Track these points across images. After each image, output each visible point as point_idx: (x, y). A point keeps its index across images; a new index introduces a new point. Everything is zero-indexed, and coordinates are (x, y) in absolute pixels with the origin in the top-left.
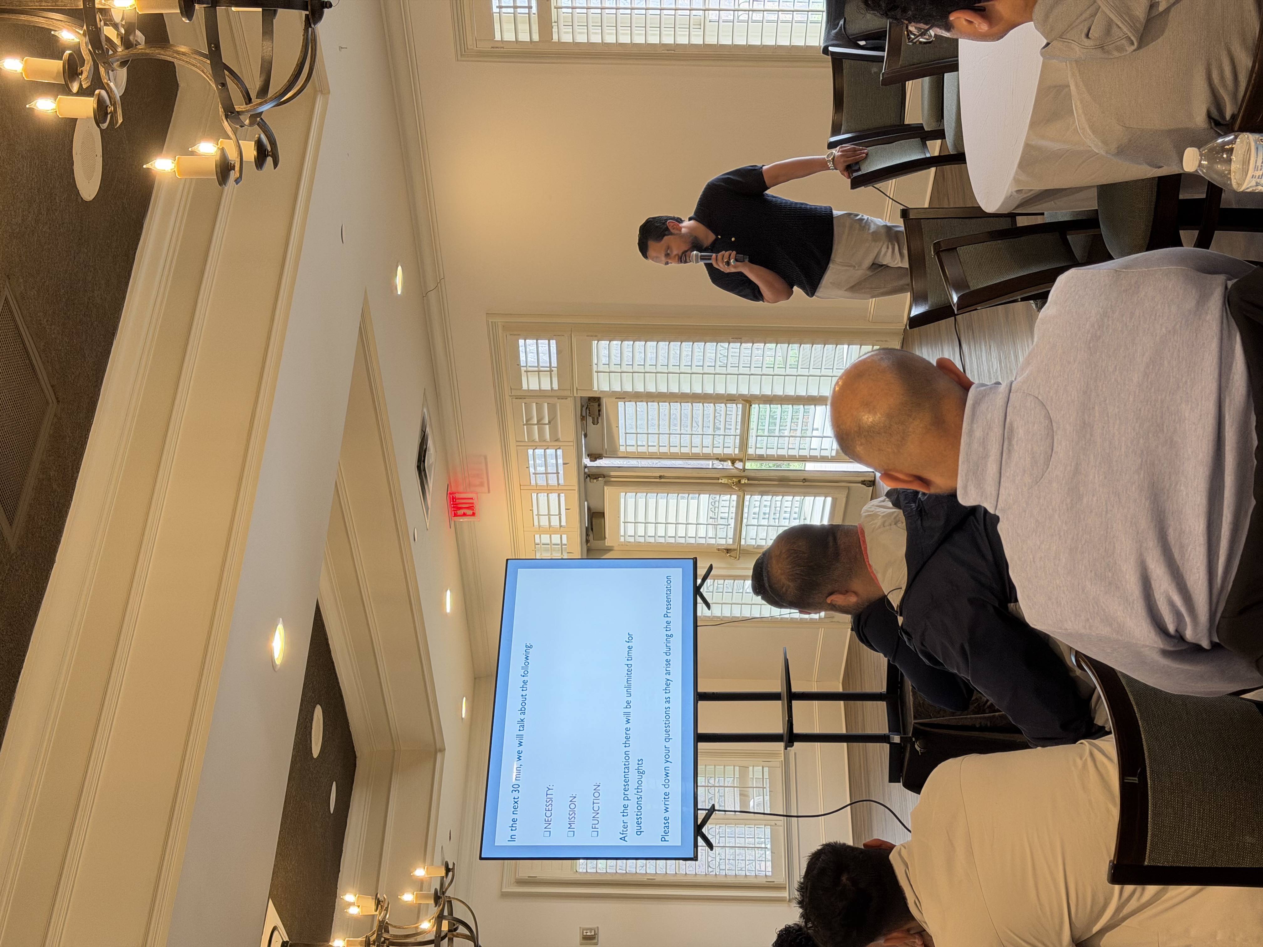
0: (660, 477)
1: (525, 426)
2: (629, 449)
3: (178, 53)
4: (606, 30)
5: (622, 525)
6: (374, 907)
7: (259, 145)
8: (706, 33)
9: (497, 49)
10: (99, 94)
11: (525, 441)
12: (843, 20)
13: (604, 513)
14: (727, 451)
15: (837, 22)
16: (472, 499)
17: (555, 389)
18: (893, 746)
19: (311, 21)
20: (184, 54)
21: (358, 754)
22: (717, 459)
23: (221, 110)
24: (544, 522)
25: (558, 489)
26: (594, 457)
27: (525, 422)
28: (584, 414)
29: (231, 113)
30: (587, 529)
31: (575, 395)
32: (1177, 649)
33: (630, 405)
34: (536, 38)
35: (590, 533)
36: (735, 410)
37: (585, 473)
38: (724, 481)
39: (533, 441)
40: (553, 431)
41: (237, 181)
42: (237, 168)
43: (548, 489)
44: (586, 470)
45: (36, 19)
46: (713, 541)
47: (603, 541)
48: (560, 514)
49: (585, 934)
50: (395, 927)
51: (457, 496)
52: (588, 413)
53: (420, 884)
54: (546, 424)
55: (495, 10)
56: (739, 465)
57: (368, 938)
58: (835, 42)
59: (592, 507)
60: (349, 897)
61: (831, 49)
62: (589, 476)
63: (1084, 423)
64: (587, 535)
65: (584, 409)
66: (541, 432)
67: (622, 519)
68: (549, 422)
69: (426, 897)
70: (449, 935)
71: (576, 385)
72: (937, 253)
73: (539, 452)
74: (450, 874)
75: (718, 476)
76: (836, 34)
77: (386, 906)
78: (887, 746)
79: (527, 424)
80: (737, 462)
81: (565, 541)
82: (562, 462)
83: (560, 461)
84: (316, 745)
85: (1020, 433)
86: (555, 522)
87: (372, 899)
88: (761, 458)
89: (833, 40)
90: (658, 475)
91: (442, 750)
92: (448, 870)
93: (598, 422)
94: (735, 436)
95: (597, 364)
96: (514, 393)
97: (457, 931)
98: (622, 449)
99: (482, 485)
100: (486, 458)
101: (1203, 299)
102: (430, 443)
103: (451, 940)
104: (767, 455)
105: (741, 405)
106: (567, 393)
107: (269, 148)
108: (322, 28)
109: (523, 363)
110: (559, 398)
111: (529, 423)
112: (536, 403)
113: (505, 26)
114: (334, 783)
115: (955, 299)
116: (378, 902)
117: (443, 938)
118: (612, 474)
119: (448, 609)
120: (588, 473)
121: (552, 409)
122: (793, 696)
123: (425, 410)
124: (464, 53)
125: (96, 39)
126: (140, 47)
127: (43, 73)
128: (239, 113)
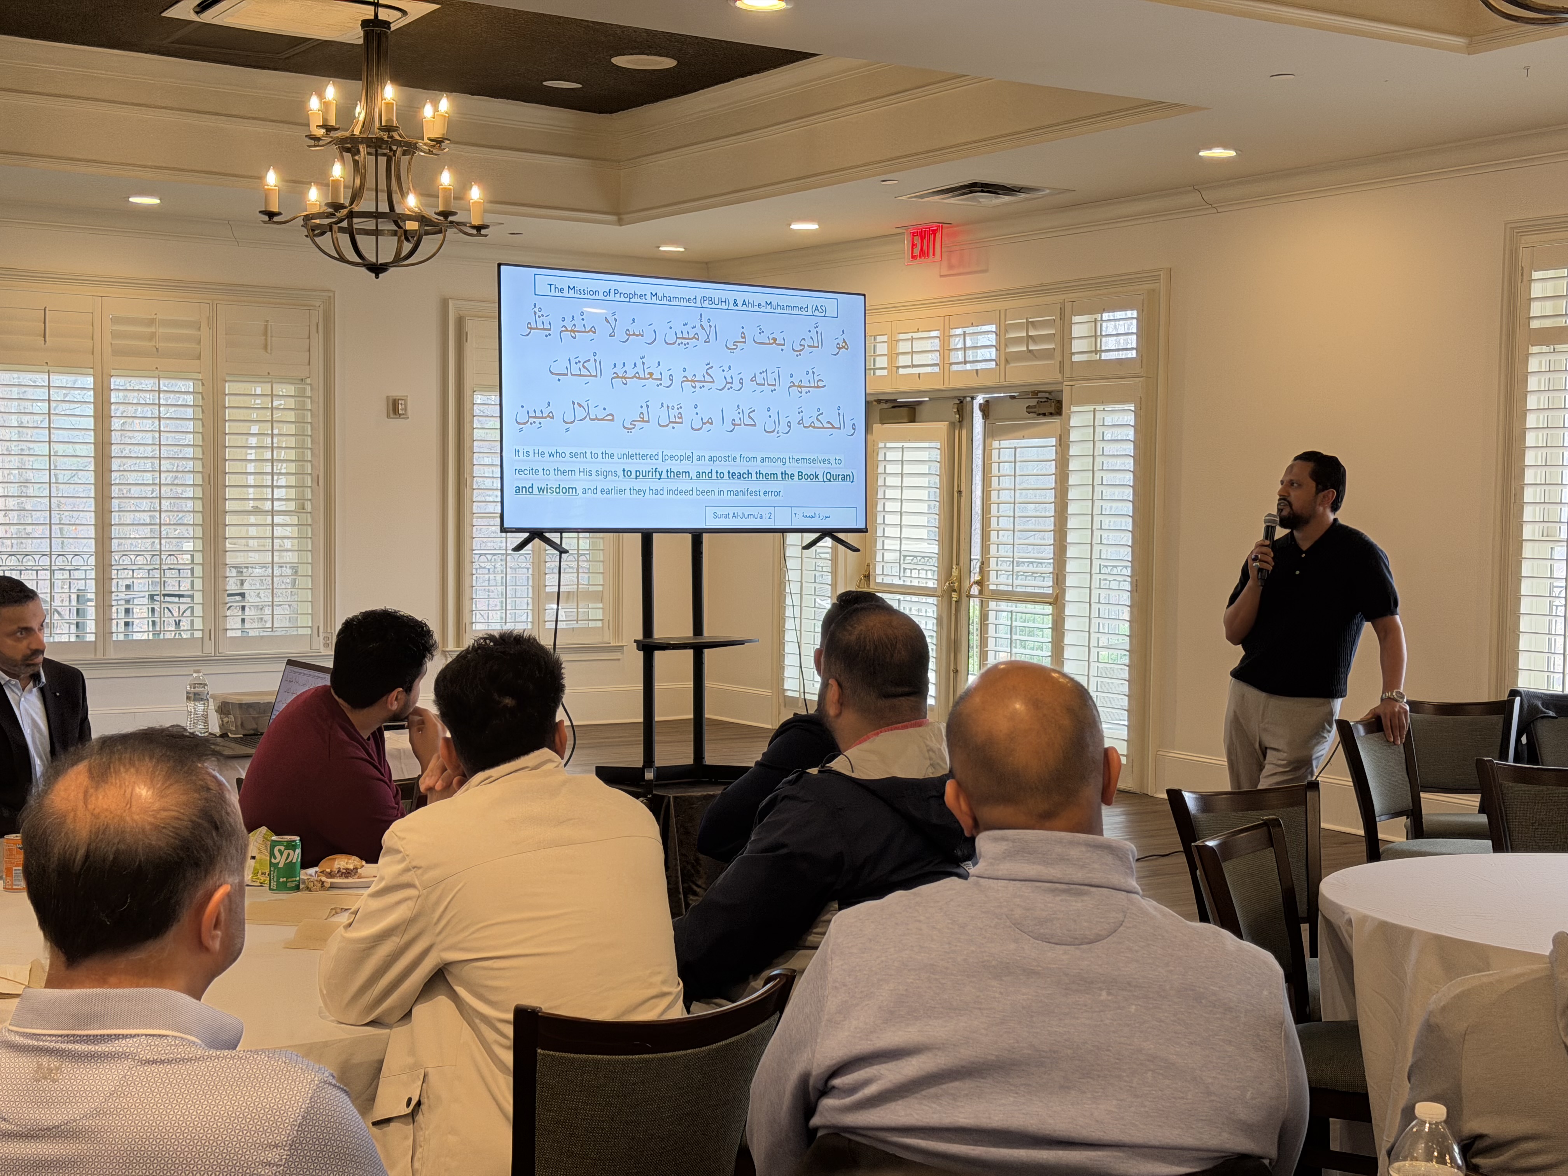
0: (960, 492)
1: (1025, 320)
2: (995, 453)
4: (1542, 416)
5: (900, 445)
6: (433, 135)
8: (1537, 544)
9: (1520, 274)
11: (1006, 321)
12: (1555, 715)
13: (914, 422)
14: (992, 575)
15: (1551, 707)
16: (934, 255)
17: (1073, 357)
18: (641, 772)
21: (614, 115)
22: (982, 563)
24: (904, 347)
25: (945, 363)
26: (985, 409)
27: (1030, 320)
28: (1040, 395)
30: (895, 400)
31: (1065, 383)
32: (810, 1088)
33: (1051, 454)
34: (1535, 324)
35: (890, 405)
36: (1046, 585)
37: (965, 397)
38: (955, 572)
39: (1006, 331)
40: (1019, 357)
43: (945, 350)
44: (969, 399)
46: (879, 558)
47: (879, 422)
48: (914, 366)
49: (400, 402)
50: (410, 164)
51: (938, 235)
52: (1040, 400)
53: (460, 195)
54: (1028, 347)
56: (975, 590)
57: (395, 129)
58: (1526, 705)
59: (922, 407)
60: (445, 104)
61: (1518, 699)
62: (961, 402)
63: (1092, 983)
64: (887, 401)
65: (1047, 395)
66: (1017, 341)
67: (906, 445)
68: (1030, 351)
69: (447, 201)
70: (400, 232)
71: (1078, 384)
72: (1266, 824)
73: (992, 339)
74: (474, 232)
75: (961, 564)
76: (1537, 707)
77: (435, 151)
78: (640, 765)
79: (1028, 322)
80: (979, 588)
81: (878, 373)
82: (979, 368)
83: (980, 366)
84: (628, 62)
85: (1077, 904)
86: (903, 360)
87: (443, 134)
88: (984, 617)
89: (1529, 701)
90: (963, 489)
91: (620, 222)
92: (479, 228)
93: (1029, 413)
94: (1012, 585)
95: (1104, 410)
96: (1068, 306)
97: (405, 241)
98: (996, 444)
99: (951, 267)
100: (986, 271)
101: (1248, 1129)
102: (1006, 198)
103: (395, 233)
104: (988, 624)
105: (1051, 592)
106: (1067, 374)
109: (1106, 316)
110: (1061, 363)
111: (1030, 326)
112: (1054, 334)
113: (1550, 284)
114: (580, 86)
115: (1211, 843)
116: (438, 142)
117: (396, 223)
118: (964, 432)
119: (795, 226)
120: (964, 402)
121: (1047, 355)
122: (698, 650)
123: (1048, 191)
124: (1516, 232)
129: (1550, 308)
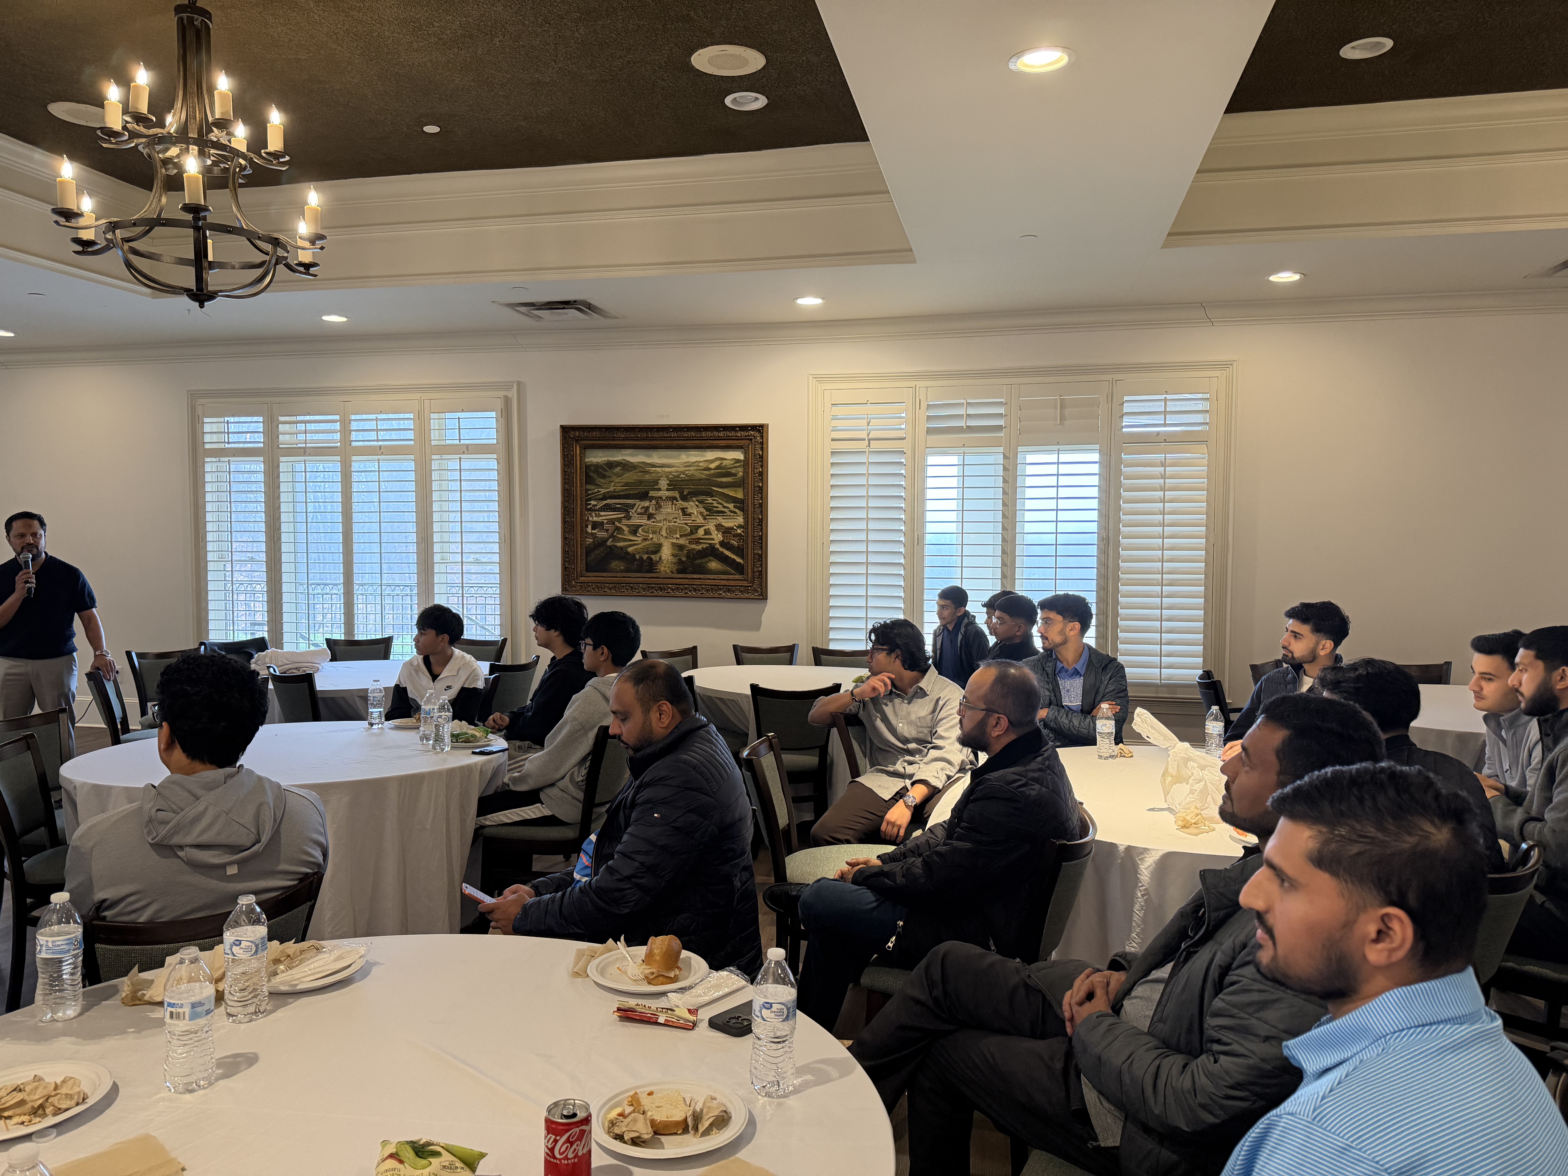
3: (161, 196)
4: (215, 495)
7: (91, 243)
8: (216, 563)
9: (197, 419)
10: (125, 135)
19: (189, 293)
20: (160, 200)
23: (115, 219)
29: (113, 226)
34: (207, 446)
42: (67, 224)
45: (180, 102)
55: (226, 419)
72: (25, 738)
107: (89, 250)
108: (185, 300)
113: (215, 426)
124: (194, 396)
125: (167, 140)
126: (163, 170)
127: (137, 98)
128: (114, 232)
129: (215, 438)
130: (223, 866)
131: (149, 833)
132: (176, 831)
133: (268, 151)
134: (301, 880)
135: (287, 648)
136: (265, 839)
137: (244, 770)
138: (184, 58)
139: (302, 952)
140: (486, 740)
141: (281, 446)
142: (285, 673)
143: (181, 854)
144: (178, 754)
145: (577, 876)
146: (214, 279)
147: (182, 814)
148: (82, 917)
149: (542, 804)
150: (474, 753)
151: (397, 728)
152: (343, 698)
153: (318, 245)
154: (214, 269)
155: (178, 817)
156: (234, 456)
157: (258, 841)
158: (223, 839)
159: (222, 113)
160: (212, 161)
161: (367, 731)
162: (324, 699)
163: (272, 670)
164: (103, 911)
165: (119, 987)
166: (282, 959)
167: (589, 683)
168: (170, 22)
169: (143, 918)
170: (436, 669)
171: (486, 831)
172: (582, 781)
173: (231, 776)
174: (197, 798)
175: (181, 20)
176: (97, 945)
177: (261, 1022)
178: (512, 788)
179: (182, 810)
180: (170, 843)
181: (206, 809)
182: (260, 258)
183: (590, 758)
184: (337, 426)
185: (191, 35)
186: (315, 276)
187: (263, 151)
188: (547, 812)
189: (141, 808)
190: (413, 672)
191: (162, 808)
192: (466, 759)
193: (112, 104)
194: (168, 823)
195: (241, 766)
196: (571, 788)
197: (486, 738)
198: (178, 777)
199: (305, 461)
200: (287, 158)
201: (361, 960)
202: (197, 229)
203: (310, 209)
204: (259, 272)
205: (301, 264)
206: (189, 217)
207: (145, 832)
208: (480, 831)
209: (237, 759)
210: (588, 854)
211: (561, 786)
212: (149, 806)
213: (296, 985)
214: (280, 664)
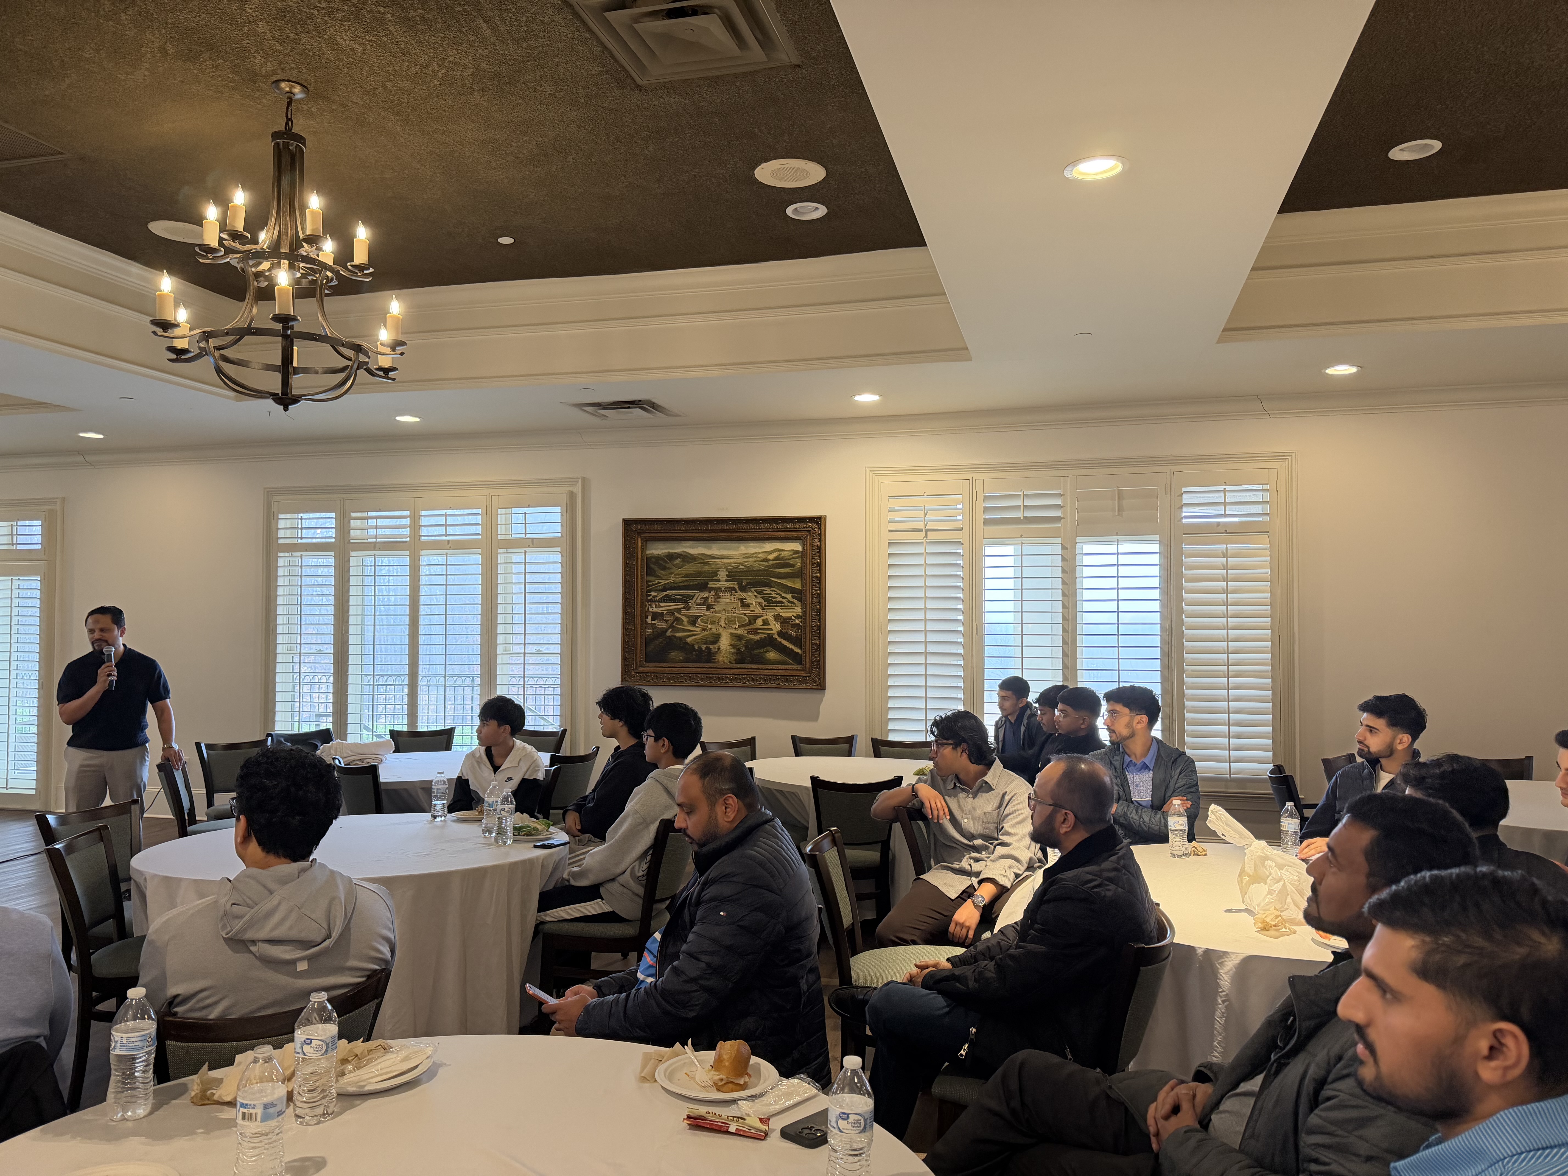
3: (252, 307)
4: (286, 588)
7: (184, 351)
8: (284, 655)
9: (273, 516)
10: (221, 251)
19: (274, 397)
20: (251, 311)
23: (209, 329)
29: (206, 336)
34: (281, 541)
41: (154, 333)
42: (164, 334)
45: (273, 220)
55: (301, 515)
61: (270, 738)
72: (99, 829)
95: (19, 579)
107: (183, 357)
108: (270, 402)
109: (20, 523)
113: (288, 521)
115: (57, 847)
124: (270, 494)
125: (260, 255)
126: (255, 283)
127: (234, 217)
128: (207, 341)
129: (288, 533)
130: (293, 962)
131: (224, 927)
132: (250, 925)
133: (353, 263)
134: (369, 977)
135: (351, 739)
136: (335, 935)
137: (317, 864)
138: (278, 180)
139: (370, 1051)
140: (547, 833)
141: (352, 541)
142: (349, 764)
143: (253, 949)
144: (254, 847)
145: (640, 976)
146: (298, 383)
147: (256, 908)
148: (156, 1013)
149: (603, 899)
150: (535, 846)
151: (460, 820)
152: (406, 790)
153: (399, 350)
154: (298, 374)
155: (252, 911)
156: (306, 551)
157: (329, 936)
158: (294, 934)
159: (313, 230)
160: (302, 274)
161: (430, 823)
162: (387, 791)
163: (337, 762)
164: (176, 1007)
165: (189, 1086)
166: (350, 1059)
167: (651, 775)
168: (268, 147)
169: (214, 1014)
170: (497, 761)
171: (546, 927)
172: (643, 876)
173: (303, 870)
174: (271, 892)
175: (277, 144)
176: (168, 1042)
177: (329, 1124)
178: (573, 883)
179: (257, 905)
180: (243, 938)
181: (279, 904)
182: (342, 363)
183: (651, 852)
184: (407, 522)
185: (286, 159)
186: (394, 379)
187: (349, 264)
188: (607, 909)
189: (216, 902)
190: (476, 764)
191: (237, 903)
192: (527, 852)
193: (210, 223)
194: (242, 917)
195: (314, 860)
196: (632, 884)
197: (547, 831)
198: (254, 871)
199: (374, 555)
200: (371, 270)
201: (429, 1060)
202: (285, 337)
203: (392, 317)
204: (341, 376)
205: (380, 369)
206: (279, 326)
207: (220, 926)
208: (541, 927)
209: (310, 853)
210: (652, 954)
211: (621, 882)
212: (224, 900)
213: (364, 1086)
214: (345, 755)
